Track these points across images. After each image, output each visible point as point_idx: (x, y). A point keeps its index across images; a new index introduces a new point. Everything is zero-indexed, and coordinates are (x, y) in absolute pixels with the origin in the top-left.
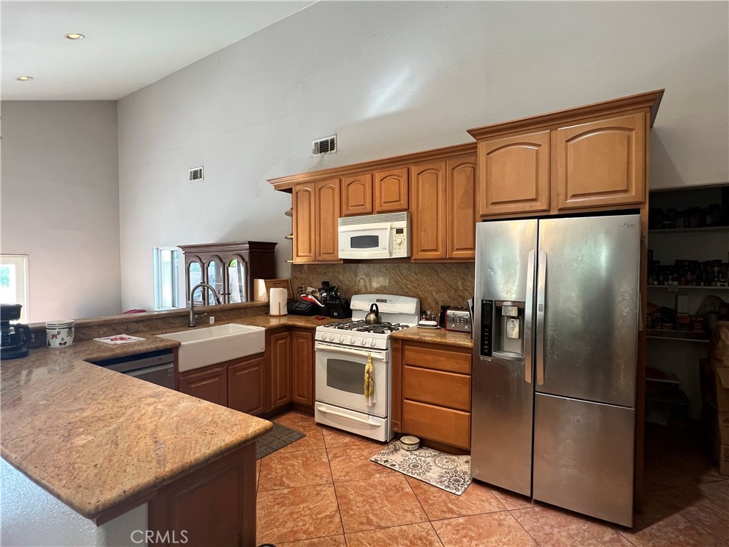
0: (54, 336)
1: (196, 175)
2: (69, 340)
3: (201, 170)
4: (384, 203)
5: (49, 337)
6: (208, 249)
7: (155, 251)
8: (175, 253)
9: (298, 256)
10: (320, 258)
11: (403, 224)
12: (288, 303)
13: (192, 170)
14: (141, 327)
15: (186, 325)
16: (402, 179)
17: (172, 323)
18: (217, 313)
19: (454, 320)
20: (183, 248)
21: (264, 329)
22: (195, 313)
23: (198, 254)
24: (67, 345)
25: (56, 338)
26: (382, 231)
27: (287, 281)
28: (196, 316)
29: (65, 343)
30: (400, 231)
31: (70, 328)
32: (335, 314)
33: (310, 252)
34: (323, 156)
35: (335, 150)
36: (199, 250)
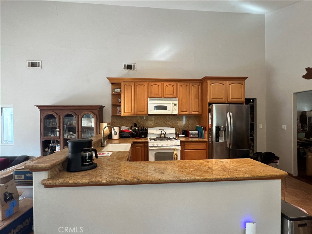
1: (34, 65)
3: (39, 63)
4: (167, 94)
6: (63, 108)
9: (125, 112)
10: (137, 114)
11: (176, 102)
13: (30, 61)
16: (174, 87)
19: (192, 134)
20: (39, 107)
26: (168, 104)
30: (175, 105)
32: (143, 136)
33: (132, 111)
34: (129, 71)
35: (135, 70)
36: (55, 108)
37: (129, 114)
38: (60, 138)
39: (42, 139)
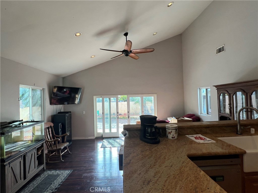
0: (170, 133)
2: (176, 136)
3: (223, 47)
5: (167, 133)
6: (234, 86)
7: (198, 89)
8: (209, 90)
13: (218, 48)
14: (208, 131)
18: (254, 126)
20: (216, 86)
22: (241, 125)
23: (226, 89)
24: (175, 138)
28: (242, 127)
29: (174, 137)
36: (226, 86)
38: (231, 116)
39: (219, 115)
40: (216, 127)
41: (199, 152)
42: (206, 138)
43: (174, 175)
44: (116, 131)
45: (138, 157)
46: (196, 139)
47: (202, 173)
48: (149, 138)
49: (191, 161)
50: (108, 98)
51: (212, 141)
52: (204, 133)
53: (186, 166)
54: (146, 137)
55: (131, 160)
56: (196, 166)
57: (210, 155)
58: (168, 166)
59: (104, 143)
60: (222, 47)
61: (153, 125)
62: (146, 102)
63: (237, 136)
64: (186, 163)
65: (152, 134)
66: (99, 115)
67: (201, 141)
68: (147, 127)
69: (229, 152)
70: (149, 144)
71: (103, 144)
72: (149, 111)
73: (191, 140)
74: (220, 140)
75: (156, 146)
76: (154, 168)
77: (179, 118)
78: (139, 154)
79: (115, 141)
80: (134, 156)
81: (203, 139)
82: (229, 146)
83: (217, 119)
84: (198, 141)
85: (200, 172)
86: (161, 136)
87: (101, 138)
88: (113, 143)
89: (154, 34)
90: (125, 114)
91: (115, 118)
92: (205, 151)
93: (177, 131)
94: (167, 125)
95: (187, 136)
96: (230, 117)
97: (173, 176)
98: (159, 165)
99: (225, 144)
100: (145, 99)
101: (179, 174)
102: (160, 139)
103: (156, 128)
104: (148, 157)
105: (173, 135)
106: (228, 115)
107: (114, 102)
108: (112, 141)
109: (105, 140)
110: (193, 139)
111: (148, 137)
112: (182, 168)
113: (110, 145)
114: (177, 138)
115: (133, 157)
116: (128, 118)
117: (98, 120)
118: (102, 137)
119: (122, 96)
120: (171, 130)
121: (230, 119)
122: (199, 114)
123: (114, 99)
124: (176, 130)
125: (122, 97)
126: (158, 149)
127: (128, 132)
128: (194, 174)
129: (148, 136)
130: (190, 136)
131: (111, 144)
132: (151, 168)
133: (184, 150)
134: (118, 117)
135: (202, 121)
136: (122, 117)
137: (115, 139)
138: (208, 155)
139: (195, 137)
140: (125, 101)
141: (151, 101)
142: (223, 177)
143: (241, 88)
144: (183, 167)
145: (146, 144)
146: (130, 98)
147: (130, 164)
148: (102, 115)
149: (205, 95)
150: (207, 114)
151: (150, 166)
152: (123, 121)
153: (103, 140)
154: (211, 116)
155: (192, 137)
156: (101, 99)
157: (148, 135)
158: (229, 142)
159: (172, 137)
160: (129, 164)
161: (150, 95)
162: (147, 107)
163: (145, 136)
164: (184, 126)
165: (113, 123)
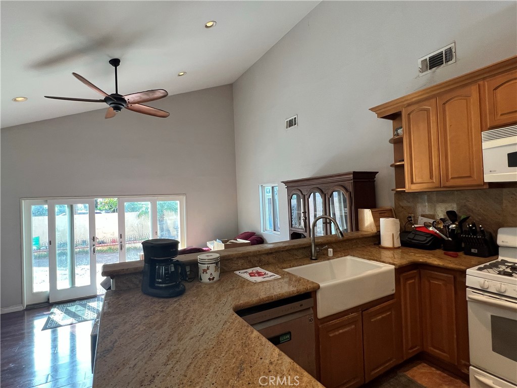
0: (205, 271)
1: (291, 123)
2: (216, 275)
3: (295, 118)
5: (201, 271)
6: (308, 183)
7: (260, 188)
8: (276, 189)
9: (412, 183)
10: (448, 184)
12: (400, 234)
13: (288, 120)
14: (271, 259)
15: (307, 257)
17: (296, 255)
18: (332, 245)
20: (285, 183)
21: (393, 267)
22: (316, 246)
23: (299, 188)
24: (215, 279)
25: (206, 273)
27: (391, 210)
28: (317, 248)
29: (214, 278)
31: (217, 263)
32: (473, 250)
33: (431, 177)
34: (434, 72)
35: (454, 60)
36: (299, 183)
37: (425, 186)
38: (306, 232)
39: (290, 230)
40: (282, 251)
41: (253, 299)
42: (267, 272)
43: (205, 349)
44: (88, 283)
45: (134, 330)
46: (251, 276)
47: (256, 333)
48: (162, 287)
49: (239, 317)
50: (66, 206)
51: (274, 277)
52: (264, 265)
53: (230, 328)
54: (156, 285)
55: (116, 341)
56: (246, 324)
57: (271, 301)
58: (196, 336)
59: (52, 316)
60: (293, 117)
61: (170, 259)
62: (165, 212)
63: (311, 263)
64: (229, 324)
65: (170, 277)
66: (40, 249)
67: (259, 279)
68: (157, 264)
69: (297, 290)
70: (162, 300)
71: (49, 318)
72: (171, 231)
73: (243, 280)
74: (288, 273)
75: (176, 301)
76: (167, 347)
77: (227, 241)
78: (136, 324)
79: (84, 306)
80: (125, 331)
81: (263, 275)
82: (299, 280)
83: (287, 238)
84: (253, 279)
85: (252, 332)
86: (187, 279)
87: (45, 305)
88: (79, 313)
89: (180, 74)
90: (114, 241)
91: (87, 253)
92: (263, 294)
93: (219, 266)
94: (200, 257)
95: (237, 272)
96: (305, 234)
97: (205, 351)
98: (177, 338)
99: (294, 279)
100: (162, 207)
101: (215, 345)
102: (187, 285)
103: (178, 264)
104: (156, 326)
105: (211, 274)
106: (302, 230)
107: (84, 214)
108: (76, 308)
109: (56, 309)
110: (246, 276)
111: (161, 285)
112: (223, 334)
113: (72, 318)
114: (218, 278)
115: (122, 334)
116: (121, 249)
117: (33, 261)
118: (46, 302)
119: (107, 200)
120: (207, 265)
121: (305, 237)
122: (262, 232)
123: (85, 207)
124: (217, 264)
125: (106, 203)
126: (180, 305)
127: (114, 280)
128: (242, 339)
129: (160, 283)
130: (241, 271)
131: (74, 315)
132: (162, 348)
133: (230, 298)
134: (94, 249)
135: (267, 243)
136: (105, 248)
137: (84, 302)
138: (267, 302)
139: (250, 274)
140: (114, 211)
141: (175, 210)
142: (289, 333)
143: (318, 186)
144: (224, 331)
145: (155, 299)
146: (125, 204)
147: (113, 351)
148: (48, 248)
149: (271, 197)
150: (274, 230)
151: (158, 343)
152: (109, 258)
153: (49, 311)
154: (279, 233)
155: (244, 275)
156: (46, 207)
157: (160, 280)
158: (299, 275)
159: (210, 279)
160: (108, 351)
161: (171, 197)
162: (166, 222)
163: (152, 284)
164: (232, 255)
165: (80, 265)
